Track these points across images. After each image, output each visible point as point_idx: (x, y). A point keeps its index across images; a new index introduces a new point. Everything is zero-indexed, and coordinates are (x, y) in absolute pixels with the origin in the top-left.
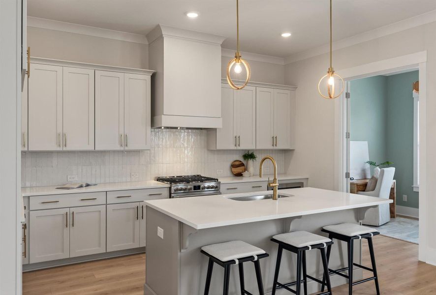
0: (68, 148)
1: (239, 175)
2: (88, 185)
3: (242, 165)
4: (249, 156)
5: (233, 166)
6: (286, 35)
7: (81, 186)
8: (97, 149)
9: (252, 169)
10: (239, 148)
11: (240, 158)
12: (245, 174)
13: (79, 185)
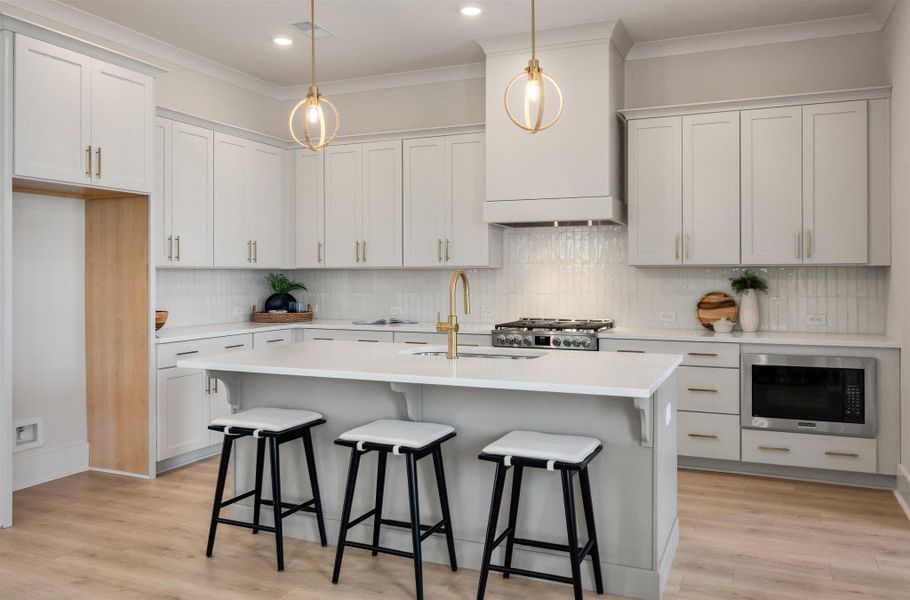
0: (369, 264)
1: (708, 326)
2: (396, 322)
3: (731, 303)
4: (749, 282)
5: (701, 305)
7: (382, 322)
8: (407, 264)
9: (748, 316)
10: (687, 262)
11: (724, 286)
12: (722, 326)
13: (379, 319)
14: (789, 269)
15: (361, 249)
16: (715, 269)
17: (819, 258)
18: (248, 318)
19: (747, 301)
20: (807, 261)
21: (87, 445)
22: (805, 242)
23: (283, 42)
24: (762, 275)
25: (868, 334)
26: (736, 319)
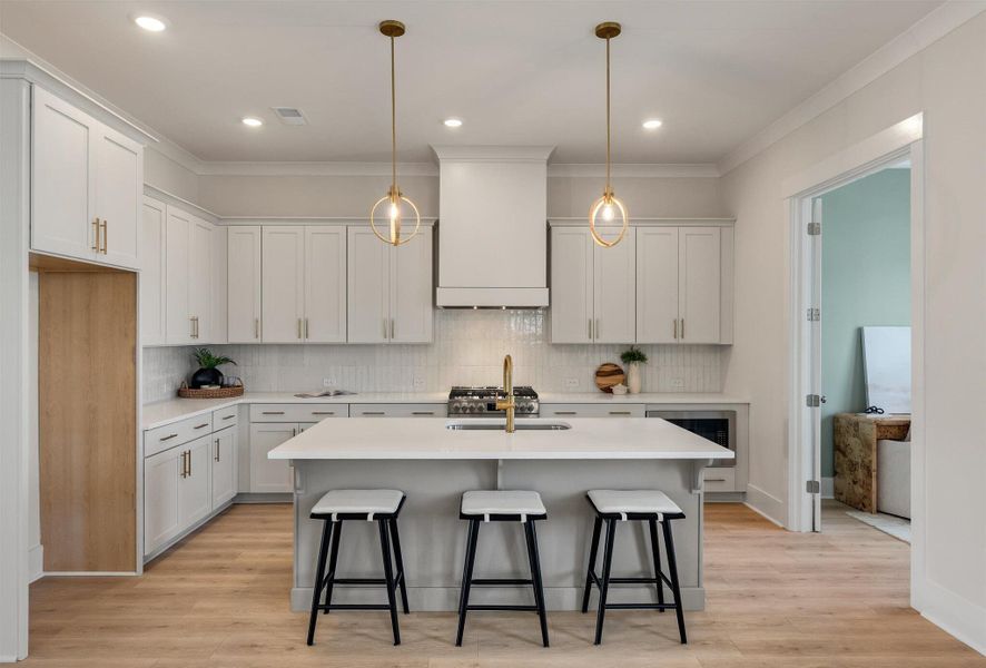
0: (311, 340)
1: (608, 390)
2: (338, 393)
3: (619, 372)
4: (633, 355)
5: (599, 374)
6: (652, 125)
7: (327, 395)
8: (350, 341)
9: (634, 381)
10: (597, 341)
11: (615, 359)
12: (619, 389)
13: (324, 392)
14: (664, 346)
15: (304, 326)
16: (607, 346)
17: (690, 339)
18: (174, 394)
19: (634, 371)
20: (681, 341)
21: (42, 548)
22: (679, 327)
23: (252, 123)
24: (642, 351)
25: (711, 393)
26: (625, 382)
